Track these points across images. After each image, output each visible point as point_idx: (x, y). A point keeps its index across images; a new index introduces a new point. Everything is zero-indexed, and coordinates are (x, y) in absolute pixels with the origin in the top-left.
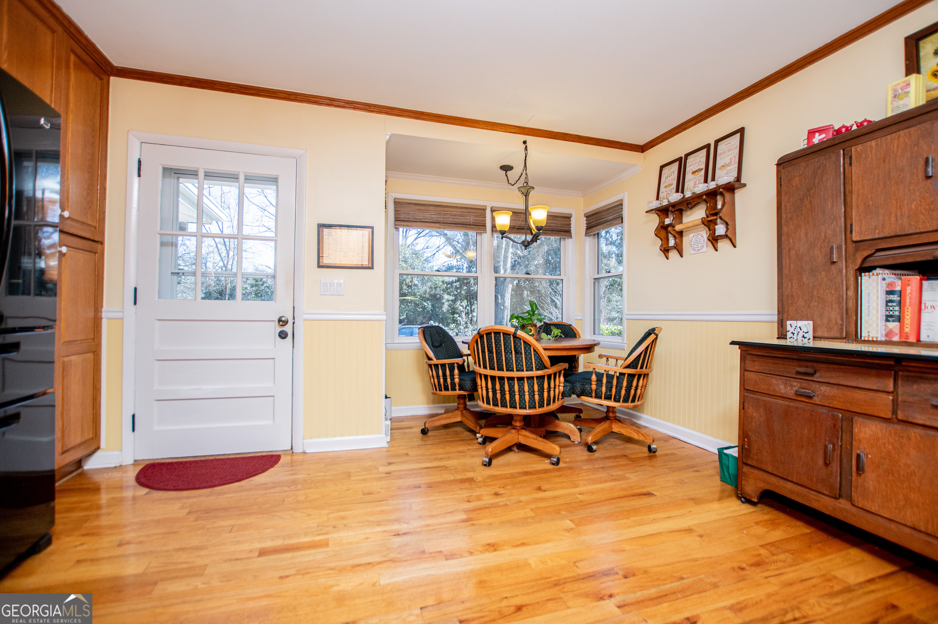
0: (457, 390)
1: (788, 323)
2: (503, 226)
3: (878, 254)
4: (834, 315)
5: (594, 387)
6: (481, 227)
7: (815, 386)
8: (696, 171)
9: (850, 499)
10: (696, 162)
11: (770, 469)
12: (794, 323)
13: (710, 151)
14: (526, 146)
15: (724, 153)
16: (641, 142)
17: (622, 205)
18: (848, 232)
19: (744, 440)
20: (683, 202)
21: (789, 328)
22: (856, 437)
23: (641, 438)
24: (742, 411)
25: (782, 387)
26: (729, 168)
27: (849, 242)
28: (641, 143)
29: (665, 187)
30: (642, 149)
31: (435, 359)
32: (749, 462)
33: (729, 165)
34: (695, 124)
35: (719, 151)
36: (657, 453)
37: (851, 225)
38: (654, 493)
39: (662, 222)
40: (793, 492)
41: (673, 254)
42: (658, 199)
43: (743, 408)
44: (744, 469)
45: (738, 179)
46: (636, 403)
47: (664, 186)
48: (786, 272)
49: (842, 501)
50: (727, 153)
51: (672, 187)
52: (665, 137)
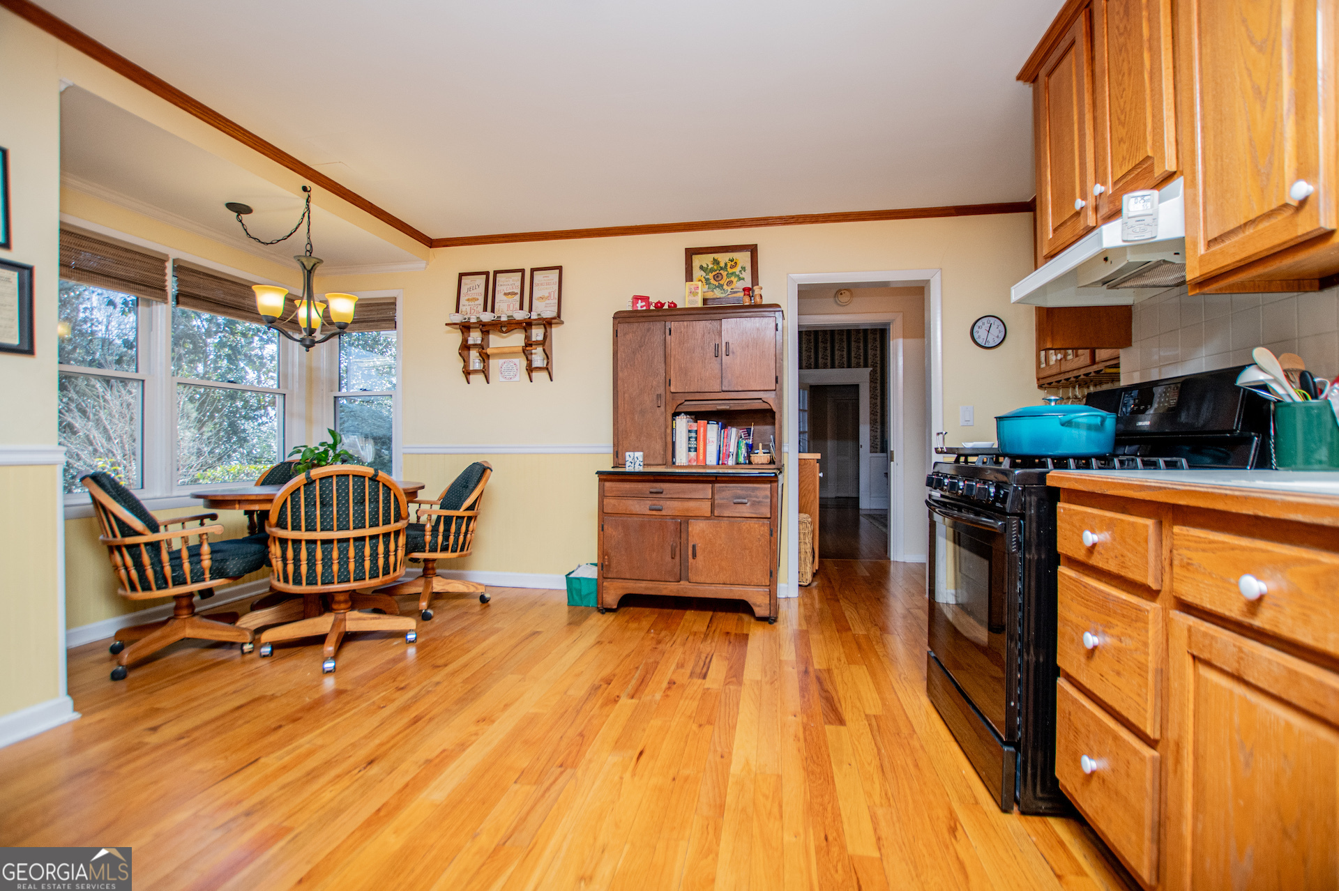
0: (208, 579)
1: (627, 454)
2: (274, 309)
3: (687, 403)
4: (658, 446)
5: (428, 538)
6: (158, 291)
7: (662, 502)
8: (509, 294)
9: (688, 580)
10: (508, 284)
11: (628, 576)
12: (631, 454)
13: (527, 277)
14: (309, 196)
15: (542, 284)
16: (434, 234)
17: (394, 304)
18: (668, 384)
19: (604, 558)
20: (497, 324)
21: (627, 458)
22: (690, 534)
23: (472, 590)
24: (602, 533)
25: (637, 506)
26: (547, 302)
27: (668, 393)
28: (433, 237)
29: (468, 300)
30: (431, 243)
31: (148, 532)
32: (610, 576)
33: (548, 298)
34: (506, 242)
35: (535, 281)
36: (490, 602)
37: (670, 380)
38: (538, 630)
39: (465, 341)
40: (646, 588)
41: (478, 379)
42: (457, 311)
43: (603, 530)
44: (605, 584)
45: (559, 315)
46: (465, 552)
47: (467, 298)
48: (621, 411)
49: (682, 582)
50: (545, 285)
51: (477, 302)
52: (467, 241)
